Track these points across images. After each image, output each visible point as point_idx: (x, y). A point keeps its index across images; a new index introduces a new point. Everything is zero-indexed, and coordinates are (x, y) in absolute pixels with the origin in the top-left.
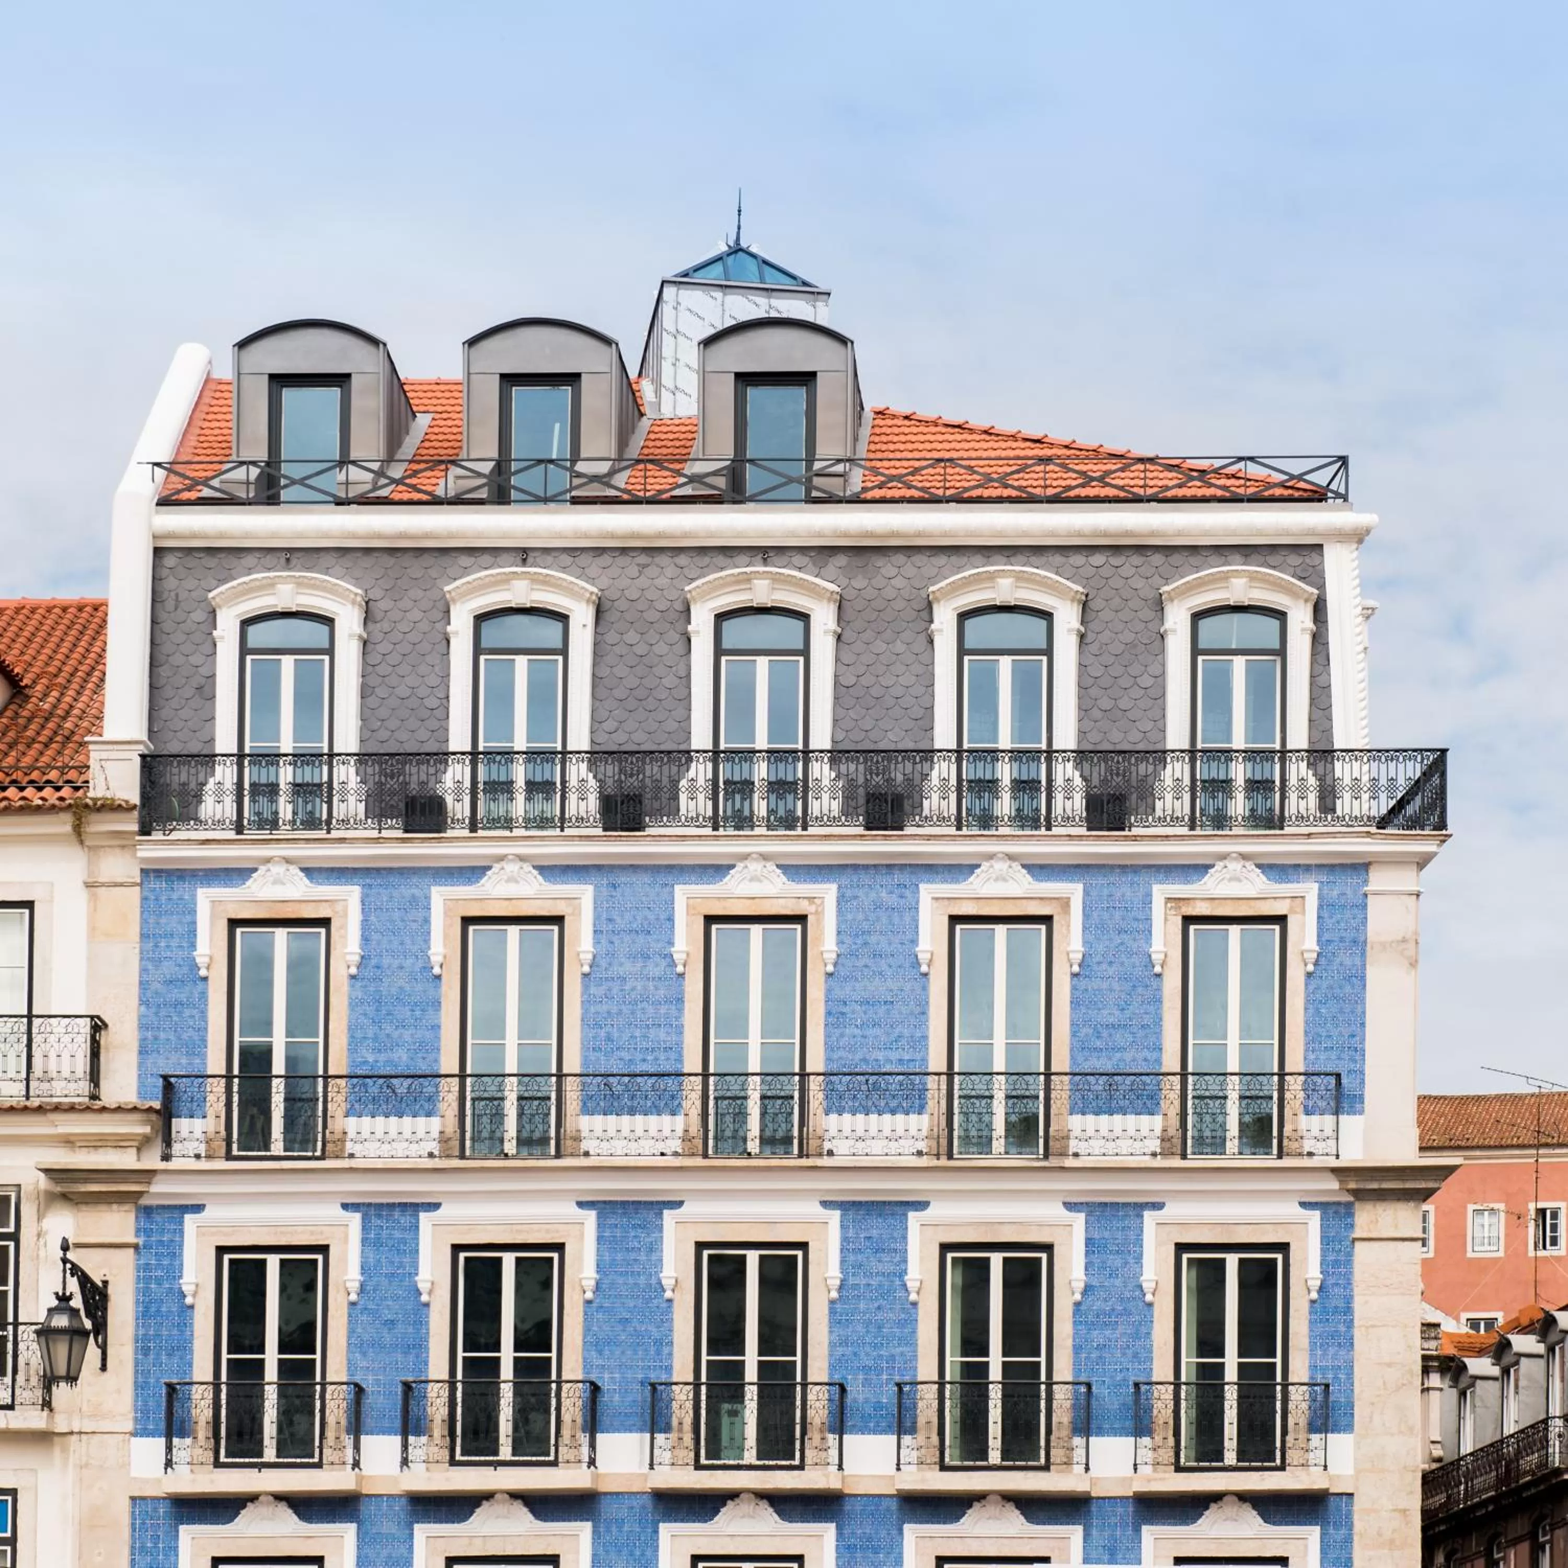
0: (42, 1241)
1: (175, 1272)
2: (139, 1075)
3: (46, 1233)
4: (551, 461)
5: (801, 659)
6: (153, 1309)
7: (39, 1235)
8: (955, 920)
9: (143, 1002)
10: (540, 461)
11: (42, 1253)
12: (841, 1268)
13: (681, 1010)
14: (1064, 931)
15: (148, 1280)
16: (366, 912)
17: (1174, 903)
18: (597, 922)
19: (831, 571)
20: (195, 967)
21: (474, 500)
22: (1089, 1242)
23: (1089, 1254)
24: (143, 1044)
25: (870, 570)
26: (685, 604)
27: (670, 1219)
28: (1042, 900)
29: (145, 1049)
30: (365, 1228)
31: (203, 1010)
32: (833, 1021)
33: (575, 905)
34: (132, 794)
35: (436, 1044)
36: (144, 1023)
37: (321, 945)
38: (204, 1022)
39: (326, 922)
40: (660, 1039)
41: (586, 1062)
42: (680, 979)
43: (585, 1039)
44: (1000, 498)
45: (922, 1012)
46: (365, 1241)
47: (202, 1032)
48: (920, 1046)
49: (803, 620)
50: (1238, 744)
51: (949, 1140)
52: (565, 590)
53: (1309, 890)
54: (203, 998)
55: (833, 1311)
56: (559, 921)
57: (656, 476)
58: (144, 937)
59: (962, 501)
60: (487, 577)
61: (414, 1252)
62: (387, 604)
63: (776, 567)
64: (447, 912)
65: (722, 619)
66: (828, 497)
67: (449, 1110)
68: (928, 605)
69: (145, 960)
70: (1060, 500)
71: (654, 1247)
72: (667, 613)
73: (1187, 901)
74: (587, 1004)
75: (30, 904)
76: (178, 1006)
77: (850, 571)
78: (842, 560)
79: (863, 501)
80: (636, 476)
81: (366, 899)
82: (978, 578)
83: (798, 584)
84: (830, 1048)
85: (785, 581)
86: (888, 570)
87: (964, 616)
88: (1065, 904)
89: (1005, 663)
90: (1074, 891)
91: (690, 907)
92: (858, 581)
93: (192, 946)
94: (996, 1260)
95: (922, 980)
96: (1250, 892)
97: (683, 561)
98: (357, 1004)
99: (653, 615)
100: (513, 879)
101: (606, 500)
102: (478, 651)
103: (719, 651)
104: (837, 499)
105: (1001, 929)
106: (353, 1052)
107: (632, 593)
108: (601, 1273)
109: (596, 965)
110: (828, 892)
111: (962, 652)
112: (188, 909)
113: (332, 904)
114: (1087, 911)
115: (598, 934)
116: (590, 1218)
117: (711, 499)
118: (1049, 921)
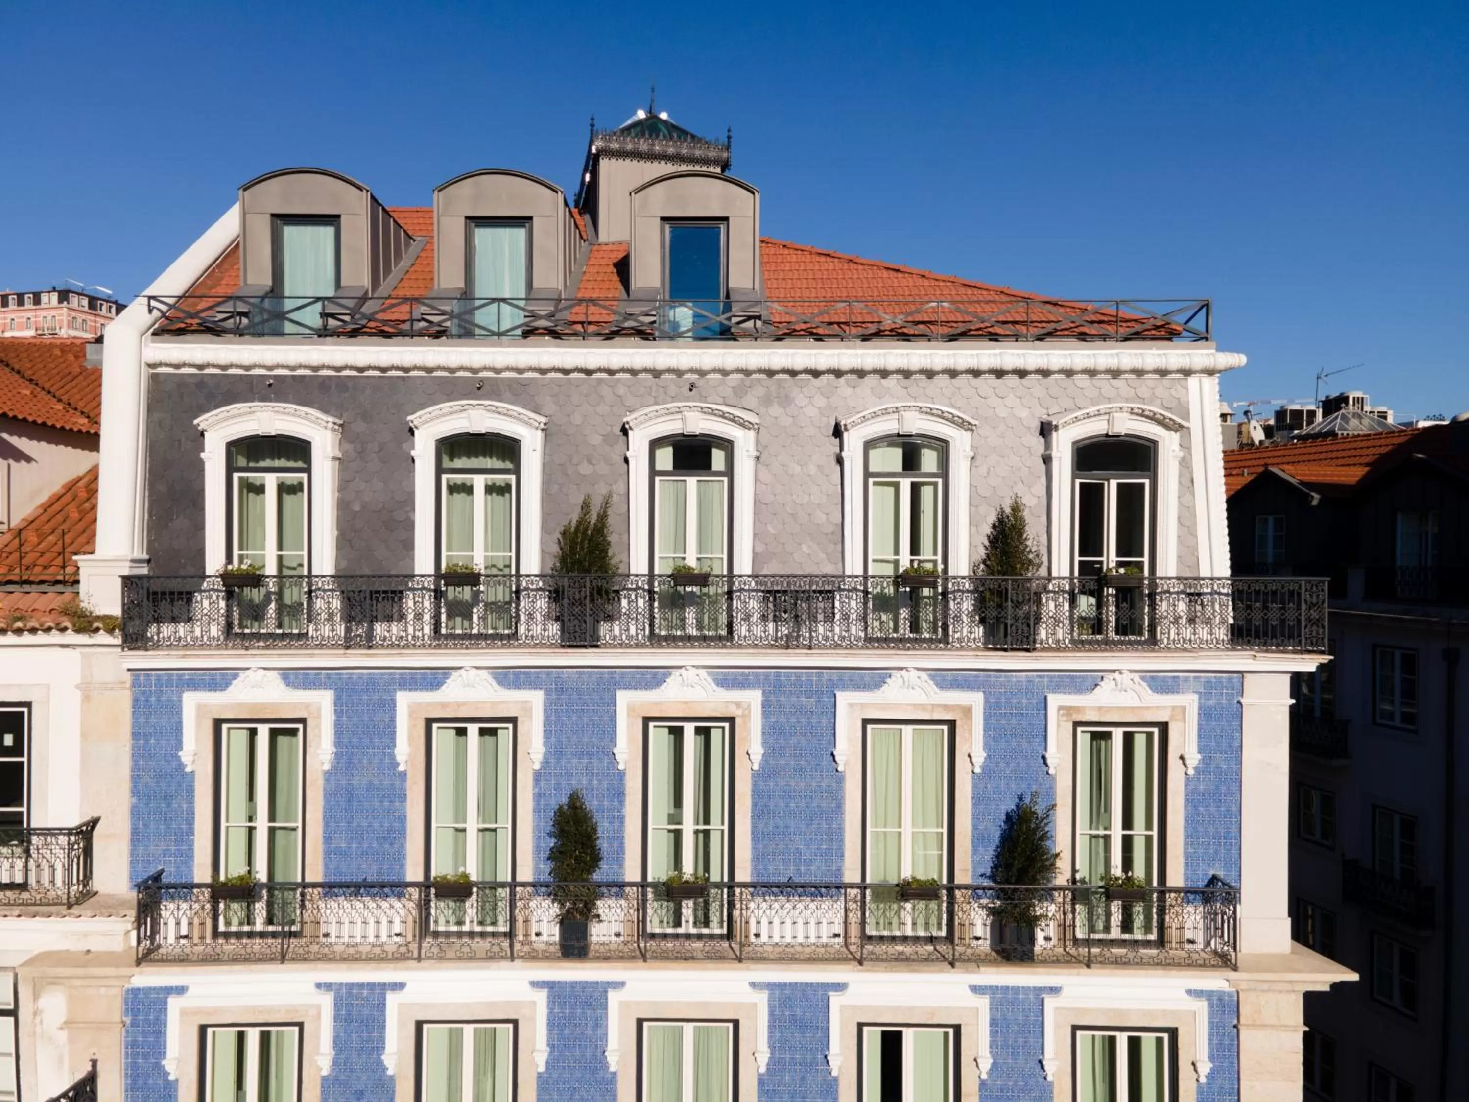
0: (38, 1020)
1: (159, 1050)
2: (131, 862)
3: (42, 1011)
4: (504, 300)
5: (725, 479)
6: (140, 1082)
7: (35, 1014)
8: (866, 722)
9: (135, 792)
10: (494, 300)
11: (38, 1030)
12: (769, 1043)
13: (622, 803)
14: (967, 735)
15: (135, 1055)
16: (338, 713)
17: (1067, 710)
18: (547, 722)
19: (751, 400)
20: (181, 766)
21: (439, 334)
22: (993, 1022)
23: (993, 1033)
24: (135, 832)
25: (786, 401)
26: (625, 431)
27: (614, 998)
28: (946, 707)
29: (137, 837)
30: (337, 1006)
31: (191, 801)
32: (759, 813)
33: (527, 707)
34: (115, 610)
35: (403, 832)
36: (135, 813)
37: (301, 733)
38: (191, 812)
39: (303, 721)
40: (604, 828)
41: (537, 849)
42: (621, 775)
43: (537, 828)
44: (901, 336)
45: (839, 808)
46: (336, 1018)
47: (190, 822)
48: (837, 836)
49: (727, 445)
50: (1110, 557)
51: (863, 923)
52: (518, 418)
53: (1190, 701)
54: (190, 791)
55: (761, 1082)
56: (513, 720)
57: (596, 313)
58: (135, 735)
59: (866, 338)
60: (446, 406)
61: (382, 1027)
62: (360, 427)
63: (703, 399)
64: (411, 714)
65: (655, 444)
66: (747, 335)
67: (415, 893)
68: (838, 432)
69: (136, 756)
70: (953, 338)
71: (600, 1023)
72: (607, 439)
73: (1077, 709)
74: (538, 796)
75: (28, 705)
76: (168, 798)
77: (767, 401)
78: (760, 391)
79: (779, 339)
80: (578, 313)
81: (338, 701)
82: (885, 412)
83: (723, 416)
84: (756, 838)
85: (712, 412)
86: (800, 400)
87: (869, 445)
88: (967, 711)
89: (905, 484)
90: (975, 700)
91: (631, 709)
92: (775, 410)
93: (179, 745)
94: (909, 1037)
95: (839, 778)
96: (1136, 703)
97: (621, 390)
98: (329, 795)
99: (596, 440)
100: (471, 685)
101: (554, 334)
102: (440, 471)
103: (653, 473)
104: (754, 336)
105: (908, 729)
106: (328, 839)
107: (577, 419)
108: (552, 1046)
109: (545, 763)
110: (754, 698)
111: (867, 474)
112: (176, 710)
113: (307, 706)
114: (987, 717)
115: (547, 734)
116: (541, 998)
117: (644, 335)
118: (952, 725)
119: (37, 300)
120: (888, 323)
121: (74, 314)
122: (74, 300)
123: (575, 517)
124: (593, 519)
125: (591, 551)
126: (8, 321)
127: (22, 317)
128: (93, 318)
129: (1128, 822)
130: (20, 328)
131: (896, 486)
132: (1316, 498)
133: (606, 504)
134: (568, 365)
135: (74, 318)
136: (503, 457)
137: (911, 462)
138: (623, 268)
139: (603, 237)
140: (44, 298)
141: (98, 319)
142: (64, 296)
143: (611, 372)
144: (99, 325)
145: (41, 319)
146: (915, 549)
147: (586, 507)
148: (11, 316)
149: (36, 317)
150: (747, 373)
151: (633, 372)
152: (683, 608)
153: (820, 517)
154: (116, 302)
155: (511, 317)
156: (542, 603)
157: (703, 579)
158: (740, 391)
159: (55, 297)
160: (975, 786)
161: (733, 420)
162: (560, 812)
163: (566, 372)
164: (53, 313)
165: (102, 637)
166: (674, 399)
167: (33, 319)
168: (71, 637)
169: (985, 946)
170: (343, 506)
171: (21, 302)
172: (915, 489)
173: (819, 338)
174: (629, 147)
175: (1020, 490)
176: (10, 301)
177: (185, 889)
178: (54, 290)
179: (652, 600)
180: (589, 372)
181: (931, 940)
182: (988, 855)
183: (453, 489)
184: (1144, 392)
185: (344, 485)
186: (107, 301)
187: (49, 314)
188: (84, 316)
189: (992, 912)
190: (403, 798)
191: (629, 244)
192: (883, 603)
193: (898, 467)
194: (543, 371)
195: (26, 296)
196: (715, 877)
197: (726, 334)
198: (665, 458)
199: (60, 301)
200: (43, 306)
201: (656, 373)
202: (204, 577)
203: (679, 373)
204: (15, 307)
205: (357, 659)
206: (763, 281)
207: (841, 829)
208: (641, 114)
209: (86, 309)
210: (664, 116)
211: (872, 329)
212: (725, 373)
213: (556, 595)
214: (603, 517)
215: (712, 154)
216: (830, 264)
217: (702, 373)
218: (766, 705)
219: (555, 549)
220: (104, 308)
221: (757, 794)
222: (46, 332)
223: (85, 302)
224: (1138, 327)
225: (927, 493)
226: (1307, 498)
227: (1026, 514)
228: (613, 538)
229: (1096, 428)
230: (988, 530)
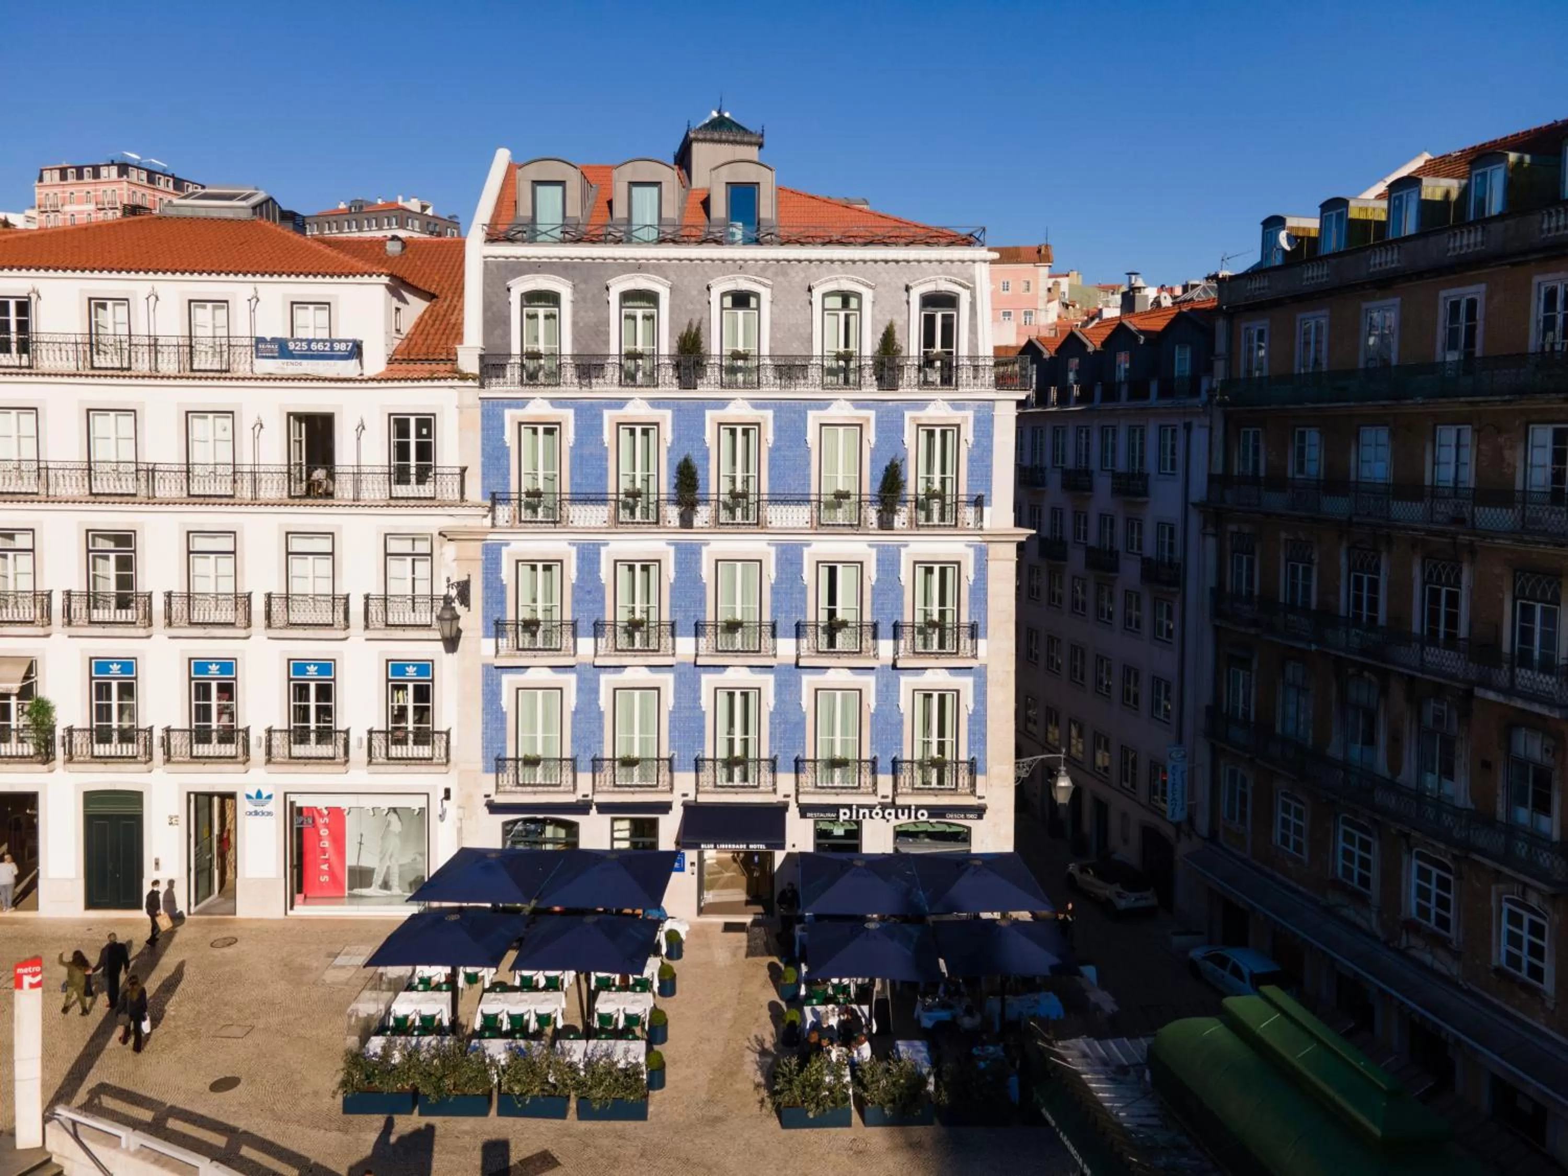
0: (441, 559)
1: (498, 570)
2: (483, 487)
3: (443, 555)
4: (648, 225)
5: (756, 312)
6: (489, 586)
7: (440, 556)
10: (642, 225)
11: (441, 563)
12: (776, 570)
14: (867, 430)
15: (487, 573)
16: (576, 420)
17: (913, 419)
18: (673, 425)
19: (769, 273)
20: (504, 442)
21: (618, 241)
22: (878, 560)
23: (878, 565)
24: (483, 474)
25: (785, 274)
26: (708, 288)
27: (705, 550)
28: (858, 418)
29: (485, 477)
30: (578, 553)
31: (508, 460)
32: (772, 467)
33: (664, 417)
34: (476, 370)
35: (606, 476)
36: (483, 465)
37: (557, 433)
38: (509, 465)
39: (559, 424)
40: (700, 475)
41: (669, 484)
42: (708, 450)
43: (669, 474)
44: (840, 243)
45: (808, 464)
46: (578, 558)
47: (508, 469)
48: (807, 477)
49: (757, 295)
50: (938, 348)
51: (819, 517)
52: (658, 282)
53: (970, 414)
54: (508, 455)
55: (772, 588)
56: (657, 424)
57: (694, 232)
58: (483, 429)
59: (824, 244)
60: (625, 276)
61: (599, 563)
62: (582, 286)
63: (746, 273)
64: (611, 421)
65: (723, 295)
66: (767, 242)
67: (613, 503)
68: (810, 290)
69: (483, 439)
70: (865, 244)
71: (698, 562)
72: (700, 292)
73: (919, 418)
74: (669, 460)
75: (434, 415)
76: (498, 459)
77: (776, 274)
78: (773, 269)
79: (782, 244)
80: (686, 232)
81: (576, 414)
82: (831, 280)
83: (755, 281)
84: (771, 478)
85: (750, 280)
86: (793, 274)
87: (825, 295)
88: (868, 420)
89: (842, 314)
90: (871, 414)
91: (712, 419)
92: (780, 279)
93: (503, 434)
94: (840, 567)
95: (808, 451)
96: (945, 415)
97: (707, 269)
98: (573, 459)
99: (695, 293)
100: (638, 407)
101: (674, 241)
102: (621, 307)
103: (722, 308)
104: (771, 243)
105: (841, 429)
106: (572, 478)
107: (686, 283)
108: (677, 572)
109: (673, 443)
110: (769, 414)
111: (824, 309)
112: (501, 418)
113: (562, 416)
114: (877, 422)
115: (673, 430)
116: (672, 549)
117: (718, 242)
118: (861, 426)
119: (96, 174)
120: (834, 238)
121: (133, 188)
122: (134, 173)
123: (685, 330)
124: (694, 330)
125: (693, 344)
126: (68, 195)
127: (81, 191)
128: (151, 192)
129: (943, 470)
130: (80, 203)
131: (838, 315)
132: (1142, 339)
133: (700, 323)
134: (682, 257)
135: (134, 192)
136: (648, 301)
137: (845, 304)
138: (706, 204)
139: (694, 186)
140: (104, 172)
141: (156, 193)
142: (124, 169)
143: (702, 260)
144: (157, 199)
145: (100, 193)
146: (847, 345)
147: (690, 325)
148: (69, 189)
149: (96, 191)
150: (767, 261)
151: (713, 260)
152: (736, 374)
153: (801, 330)
154: (173, 176)
155: (653, 235)
156: (670, 371)
157: (745, 357)
158: (764, 269)
159: (114, 170)
160: (872, 454)
161: (760, 283)
162: (679, 467)
163: (680, 260)
164: (114, 187)
165: (470, 383)
166: (732, 273)
167: (92, 193)
168: (456, 383)
169: (875, 525)
170: (575, 324)
171: (80, 176)
172: (847, 317)
173: (802, 244)
174: (708, 137)
175: (895, 318)
176: (69, 175)
177: (507, 501)
178: (113, 163)
179: (721, 371)
180: (691, 260)
181: (851, 525)
182: (877, 485)
183: (627, 317)
184: (954, 271)
185: (575, 314)
186: (165, 175)
187: (109, 188)
188: (144, 191)
189: (879, 511)
190: (607, 460)
191: (709, 190)
192: (831, 372)
193: (839, 306)
194: (669, 260)
195: (85, 170)
196: (751, 491)
197: (758, 242)
198: (728, 301)
199: (120, 175)
200: (102, 179)
201: (724, 261)
202: (509, 355)
203: (734, 261)
204: (75, 181)
205: (585, 393)
206: (777, 214)
207: (809, 475)
208: (715, 114)
209: (145, 183)
210: (727, 115)
211: (827, 240)
212: (756, 261)
213: (677, 367)
214: (698, 329)
215: (754, 140)
216: (815, 203)
217: (745, 261)
218: (775, 417)
219: (676, 345)
220: (162, 182)
221: (772, 460)
222: (106, 206)
223: (144, 176)
224: (953, 239)
225: (852, 319)
226: (1136, 338)
227: (896, 328)
228: (703, 339)
229: (929, 288)
230: (881, 336)
